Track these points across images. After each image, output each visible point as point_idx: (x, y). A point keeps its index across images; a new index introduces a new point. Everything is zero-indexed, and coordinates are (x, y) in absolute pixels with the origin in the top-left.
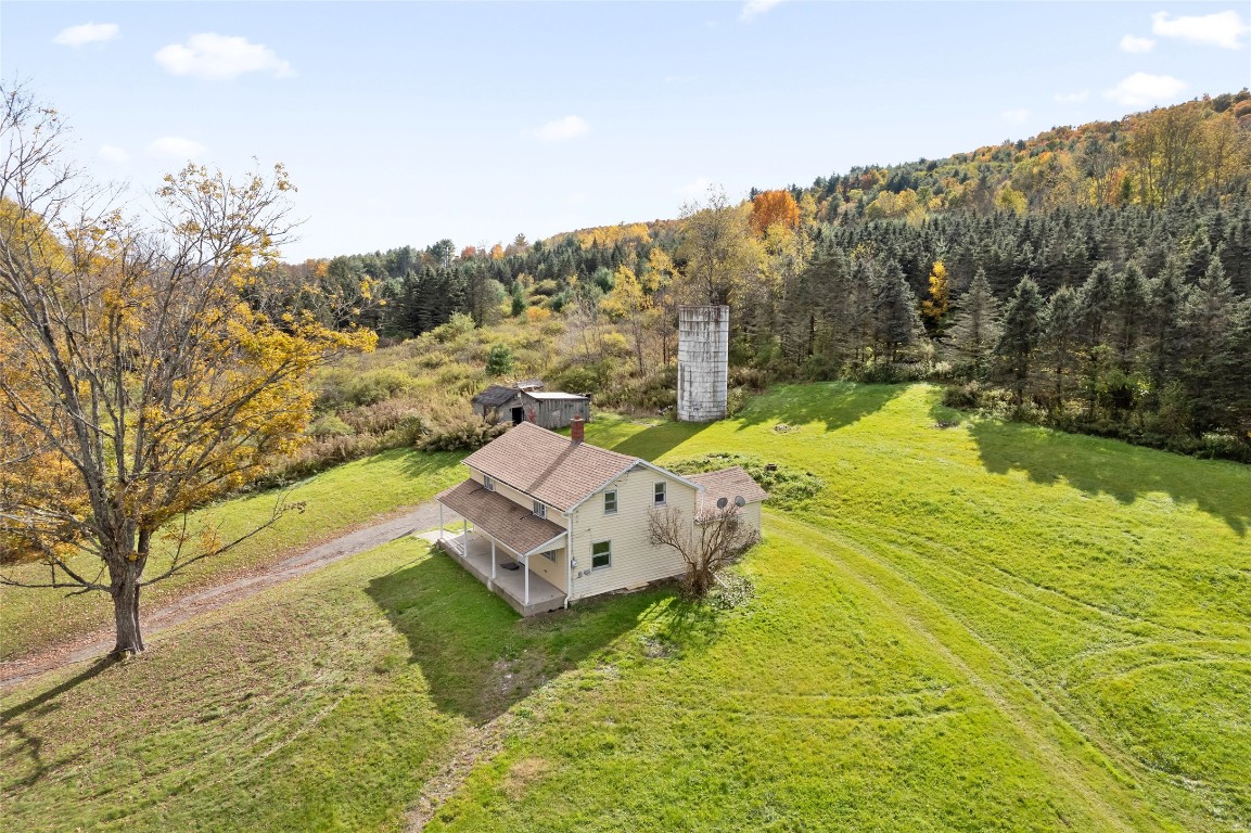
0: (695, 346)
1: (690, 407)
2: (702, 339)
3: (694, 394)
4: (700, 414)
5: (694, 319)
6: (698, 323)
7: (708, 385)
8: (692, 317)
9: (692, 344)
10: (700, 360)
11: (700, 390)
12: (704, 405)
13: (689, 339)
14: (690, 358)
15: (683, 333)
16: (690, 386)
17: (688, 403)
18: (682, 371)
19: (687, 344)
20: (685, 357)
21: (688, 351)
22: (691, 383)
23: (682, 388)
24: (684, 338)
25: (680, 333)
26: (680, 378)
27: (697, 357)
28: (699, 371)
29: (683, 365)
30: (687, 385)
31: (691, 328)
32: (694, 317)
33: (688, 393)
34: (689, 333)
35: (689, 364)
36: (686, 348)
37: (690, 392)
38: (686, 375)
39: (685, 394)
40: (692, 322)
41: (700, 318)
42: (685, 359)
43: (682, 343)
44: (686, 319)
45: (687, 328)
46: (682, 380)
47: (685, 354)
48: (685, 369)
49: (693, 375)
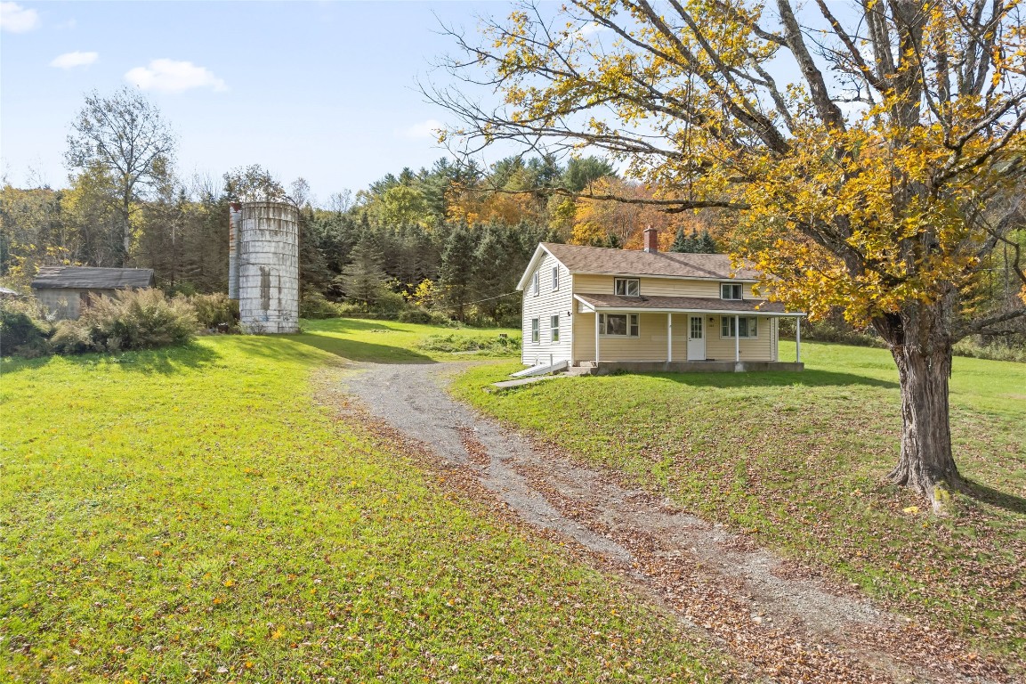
0: (284, 248)
1: (279, 317)
3: (283, 302)
4: (290, 325)
5: (283, 217)
6: (287, 221)
8: (280, 215)
9: (282, 245)
11: (288, 297)
12: (292, 314)
13: (277, 239)
14: (279, 260)
15: (267, 232)
16: (280, 292)
17: (277, 313)
18: (265, 275)
19: (273, 244)
20: (272, 260)
21: (275, 253)
22: (280, 289)
23: (265, 296)
24: (268, 238)
25: (258, 232)
26: (259, 284)
27: (286, 260)
28: (288, 275)
29: (267, 269)
30: (273, 292)
31: (280, 227)
32: (283, 215)
33: (277, 301)
34: (276, 233)
35: (277, 267)
36: (273, 250)
37: (279, 299)
38: (273, 281)
39: (271, 302)
40: (280, 220)
41: (289, 218)
42: (271, 262)
43: (265, 243)
44: (271, 216)
45: (273, 226)
46: (266, 286)
47: (271, 255)
48: (272, 273)
49: (282, 279)
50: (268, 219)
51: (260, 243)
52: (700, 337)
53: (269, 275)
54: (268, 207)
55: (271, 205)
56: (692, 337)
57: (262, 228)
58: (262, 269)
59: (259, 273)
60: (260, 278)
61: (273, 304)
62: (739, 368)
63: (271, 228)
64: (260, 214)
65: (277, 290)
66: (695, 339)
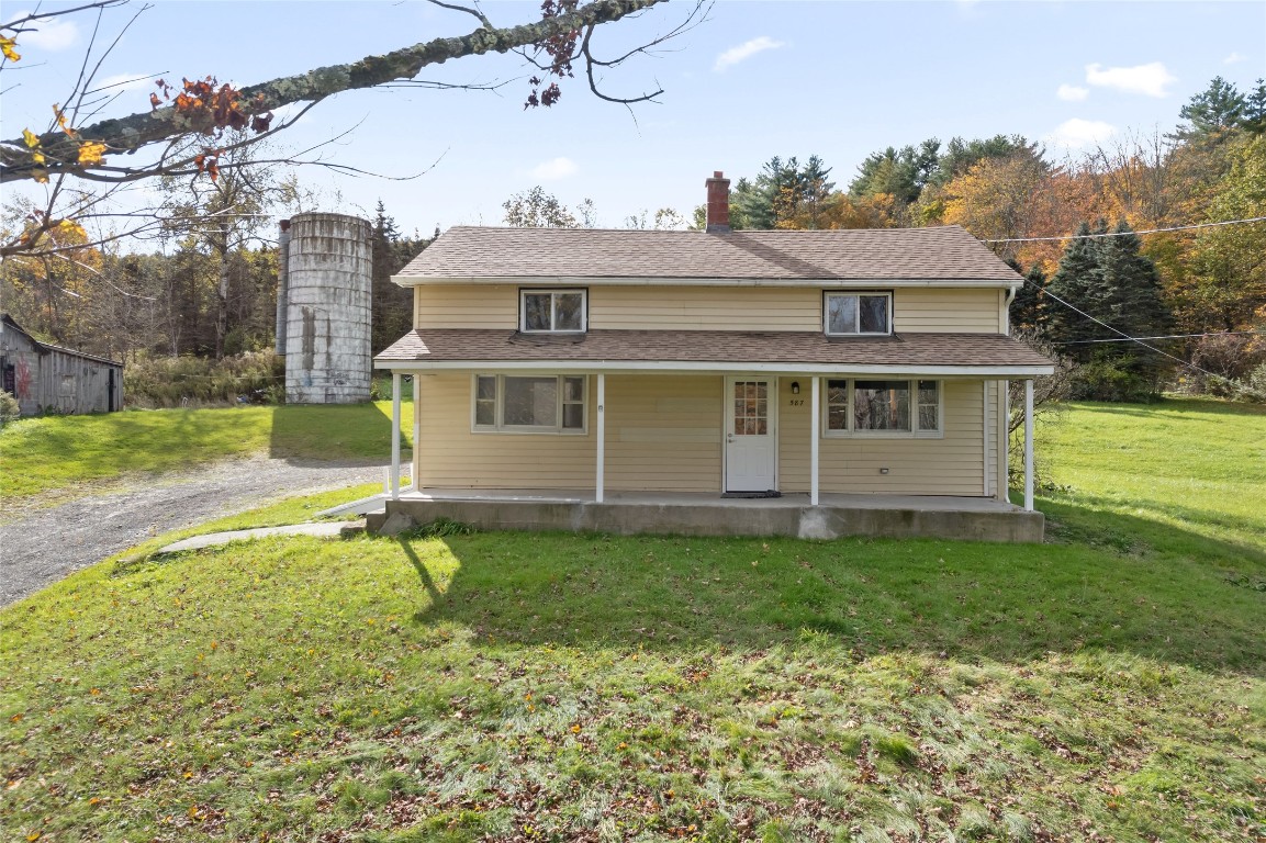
0: (336, 279)
1: (327, 380)
2: (348, 267)
3: (335, 358)
4: (346, 391)
5: (336, 234)
6: (342, 240)
7: (357, 342)
8: (331, 231)
9: (332, 274)
10: (344, 301)
11: (345, 350)
12: (352, 375)
13: (326, 266)
14: (328, 296)
15: (312, 257)
16: (329, 344)
17: (324, 375)
18: (309, 319)
19: (320, 274)
20: (317, 296)
21: (322, 287)
22: (329, 339)
23: (309, 350)
24: (313, 266)
25: (301, 257)
26: (301, 334)
27: (341, 296)
28: (344, 318)
29: (311, 311)
30: (320, 344)
31: (330, 249)
32: (335, 231)
33: (324, 356)
34: (324, 257)
35: (325, 307)
36: (319, 282)
37: (329, 355)
38: (320, 328)
39: (316, 358)
40: (331, 239)
41: (347, 234)
42: (317, 300)
43: (309, 273)
44: (317, 234)
45: (320, 248)
46: (309, 334)
47: (316, 291)
48: (317, 316)
49: (332, 325)
50: (314, 238)
51: (303, 274)
52: (763, 431)
53: (313, 318)
54: (314, 221)
55: (317, 218)
56: (739, 430)
57: (305, 251)
58: (305, 311)
59: (301, 316)
60: (302, 324)
61: (319, 361)
62: (813, 526)
63: (318, 251)
64: (304, 231)
65: (324, 341)
66: (744, 438)
